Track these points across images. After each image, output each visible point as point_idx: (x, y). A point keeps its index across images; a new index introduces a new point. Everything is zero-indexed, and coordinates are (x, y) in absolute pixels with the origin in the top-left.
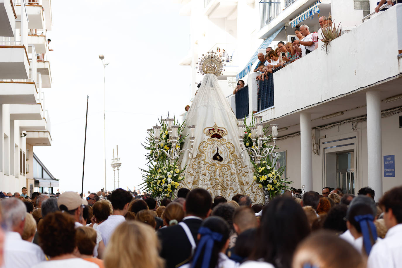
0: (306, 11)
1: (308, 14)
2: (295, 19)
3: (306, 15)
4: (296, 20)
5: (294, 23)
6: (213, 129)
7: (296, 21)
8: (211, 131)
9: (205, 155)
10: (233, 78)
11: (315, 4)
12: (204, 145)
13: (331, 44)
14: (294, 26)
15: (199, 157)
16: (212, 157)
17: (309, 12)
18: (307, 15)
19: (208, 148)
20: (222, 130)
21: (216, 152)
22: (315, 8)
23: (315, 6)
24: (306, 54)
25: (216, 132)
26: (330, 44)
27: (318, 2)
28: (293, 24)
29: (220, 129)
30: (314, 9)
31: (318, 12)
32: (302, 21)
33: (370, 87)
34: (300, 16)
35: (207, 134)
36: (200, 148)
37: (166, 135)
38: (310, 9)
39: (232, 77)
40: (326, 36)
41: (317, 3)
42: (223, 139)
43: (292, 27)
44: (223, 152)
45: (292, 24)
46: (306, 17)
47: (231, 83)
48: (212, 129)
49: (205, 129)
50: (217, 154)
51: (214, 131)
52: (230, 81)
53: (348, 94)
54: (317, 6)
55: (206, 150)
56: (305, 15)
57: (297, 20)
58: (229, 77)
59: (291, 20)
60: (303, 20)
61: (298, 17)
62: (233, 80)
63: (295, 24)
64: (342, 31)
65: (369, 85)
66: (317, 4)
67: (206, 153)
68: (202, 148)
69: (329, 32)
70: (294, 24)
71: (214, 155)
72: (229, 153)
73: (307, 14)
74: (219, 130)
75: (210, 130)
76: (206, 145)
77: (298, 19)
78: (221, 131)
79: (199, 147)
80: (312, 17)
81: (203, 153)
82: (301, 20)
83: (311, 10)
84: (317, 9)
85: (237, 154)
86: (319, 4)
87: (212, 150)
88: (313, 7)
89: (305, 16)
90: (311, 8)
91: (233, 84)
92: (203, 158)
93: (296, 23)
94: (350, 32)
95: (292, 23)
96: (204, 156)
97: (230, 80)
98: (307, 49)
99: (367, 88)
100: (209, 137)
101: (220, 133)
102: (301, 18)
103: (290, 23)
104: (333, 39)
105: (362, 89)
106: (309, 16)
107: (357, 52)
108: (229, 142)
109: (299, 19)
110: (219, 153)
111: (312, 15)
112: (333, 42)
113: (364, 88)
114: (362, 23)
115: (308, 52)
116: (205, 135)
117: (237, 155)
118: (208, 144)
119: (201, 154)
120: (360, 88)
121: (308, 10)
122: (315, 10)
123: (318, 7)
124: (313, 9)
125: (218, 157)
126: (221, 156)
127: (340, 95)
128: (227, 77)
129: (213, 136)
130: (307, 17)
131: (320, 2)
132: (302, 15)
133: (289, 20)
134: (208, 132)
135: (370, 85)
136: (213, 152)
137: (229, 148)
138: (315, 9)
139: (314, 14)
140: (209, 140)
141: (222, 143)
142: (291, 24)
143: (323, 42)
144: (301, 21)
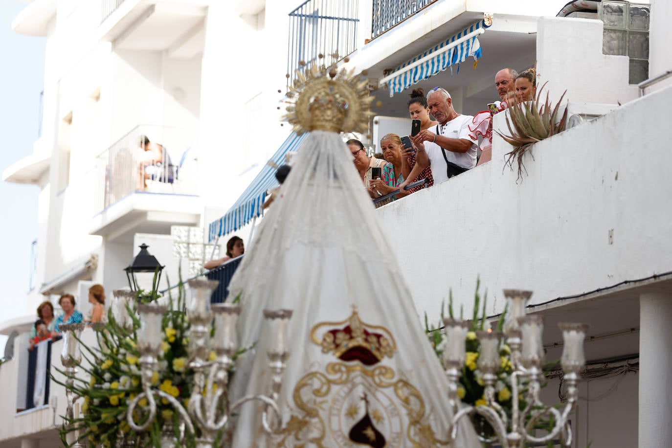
0: (440, 51)
1: (444, 58)
2: (402, 71)
3: (438, 61)
4: (406, 73)
5: (397, 82)
6: (348, 330)
7: (405, 78)
8: (340, 336)
9: (321, 421)
10: (189, 231)
11: (468, 30)
12: (316, 384)
13: (533, 153)
14: (397, 90)
15: (300, 429)
16: (346, 430)
17: (449, 54)
18: (441, 61)
19: (329, 398)
20: (379, 336)
21: (361, 414)
22: (468, 41)
23: (470, 36)
24: (449, 176)
25: (359, 341)
26: (531, 152)
27: (481, 24)
28: (394, 84)
29: (370, 330)
30: (465, 45)
31: (477, 54)
32: (424, 76)
33: (658, 280)
34: (418, 63)
35: (325, 344)
36: (299, 397)
37: (170, 343)
38: (452, 45)
39: (186, 228)
40: (521, 126)
41: (477, 28)
42: (385, 368)
43: (392, 94)
44: (385, 415)
45: (392, 86)
46: (438, 66)
47: (181, 245)
48: (341, 327)
49: (317, 327)
50: (366, 422)
51: (351, 338)
52: (178, 239)
53: (582, 299)
54: (474, 38)
55: (324, 406)
56: (436, 60)
57: (409, 74)
58: (177, 227)
59: (387, 72)
60: (429, 74)
61: (412, 65)
62: (188, 236)
63: (400, 84)
64: (569, 115)
65: (655, 277)
66: (475, 33)
67: (323, 414)
68: (306, 395)
69: (532, 117)
70: (397, 86)
71: (353, 422)
72: (406, 421)
73: (441, 57)
74: (366, 333)
75: (334, 332)
76: (322, 387)
77: (411, 70)
78: (374, 339)
79: (297, 390)
80: (458, 68)
81: (311, 413)
82: (422, 73)
83: (456, 47)
84: (476, 46)
85: (433, 424)
86: (481, 30)
87: (346, 406)
88: (464, 39)
89: (436, 64)
90: (457, 42)
91: (188, 247)
92: (315, 434)
93: (405, 83)
94: (599, 121)
95: (392, 82)
96: (319, 425)
97: (179, 237)
98: (450, 160)
99: (646, 283)
100: (332, 358)
101: (372, 346)
102: (422, 68)
103: (383, 81)
104: (541, 138)
105: (632, 285)
106: (449, 63)
107: (619, 178)
108: (404, 378)
109: (414, 71)
110: (371, 416)
111: (457, 62)
112: (543, 148)
113: (638, 284)
114: (640, 96)
115: (454, 170)
116: (318, 350)
117: (434, 429)
118: (330, 382)
119: (307, 419)
120: (626, 282)
121: (446, 48)
122: (468, 49)
123: (477, 41)
124: (462, 44)
125: (370, 433)
126: (379, 428)
127: (558, 299)
128: (173, 228)
129: (348, 356)
130: (441, 68)
131: (485, 26)
132: (423, 60)
133: (382, 72)
134: (330, 339)
135: (659, 276)
136: (351, 413)
137: (406, 401)
138: (468, 45)
139: (463, 60)
140: (332, 367)
141: (381, 381)
142: (387, 85)
143: (512, 143)
144: (420, 78)
